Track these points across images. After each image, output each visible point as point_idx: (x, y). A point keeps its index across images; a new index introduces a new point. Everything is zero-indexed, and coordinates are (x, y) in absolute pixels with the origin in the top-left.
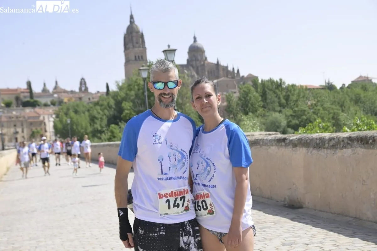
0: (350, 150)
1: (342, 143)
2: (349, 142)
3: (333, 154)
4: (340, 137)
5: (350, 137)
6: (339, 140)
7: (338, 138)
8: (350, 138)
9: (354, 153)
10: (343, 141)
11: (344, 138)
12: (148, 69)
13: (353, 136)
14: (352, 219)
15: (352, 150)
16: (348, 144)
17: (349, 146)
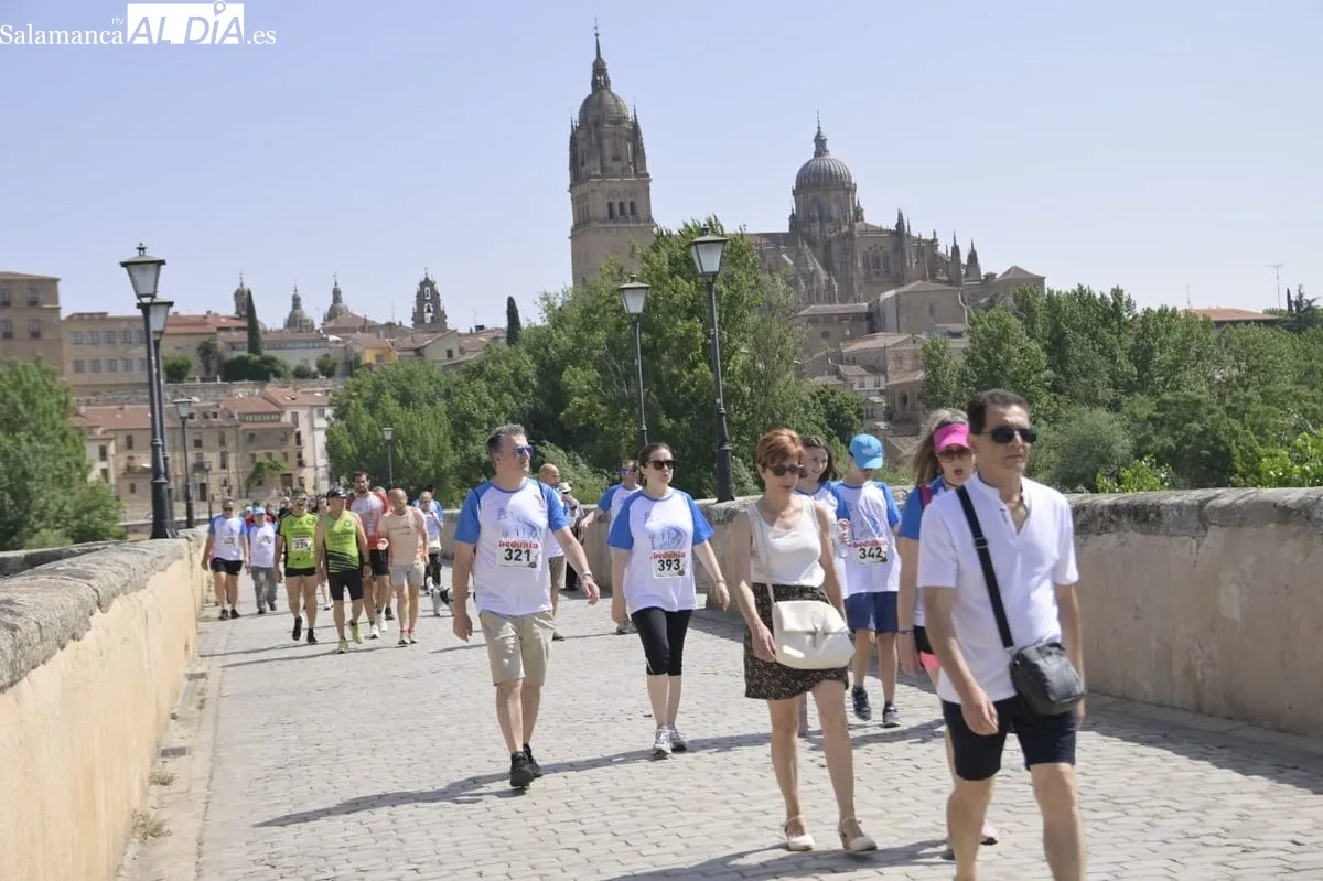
0: (1114, 536)
1: (1100, 519)
2: (1113, 517)
3: (1082, 545)
4: (1096, 505)
5: (1116, 505)
6: (1093, 511)
7: (1093, 507)
8: (1114, 508)
9: (1123, 544)
10: (1101, 514)
11: (1103, 507)
12: (647, 288)
13: (1122, 502)
14: (1112, 700)
15: (1120, 537)
16: (1112, 521)
17: (1112, 528)
